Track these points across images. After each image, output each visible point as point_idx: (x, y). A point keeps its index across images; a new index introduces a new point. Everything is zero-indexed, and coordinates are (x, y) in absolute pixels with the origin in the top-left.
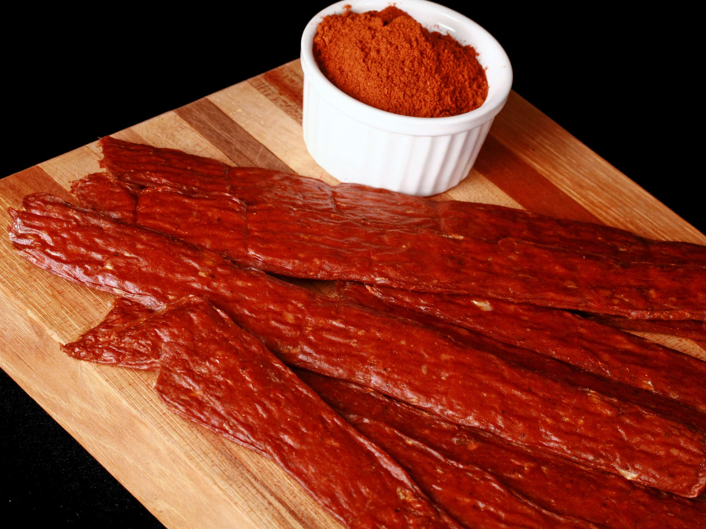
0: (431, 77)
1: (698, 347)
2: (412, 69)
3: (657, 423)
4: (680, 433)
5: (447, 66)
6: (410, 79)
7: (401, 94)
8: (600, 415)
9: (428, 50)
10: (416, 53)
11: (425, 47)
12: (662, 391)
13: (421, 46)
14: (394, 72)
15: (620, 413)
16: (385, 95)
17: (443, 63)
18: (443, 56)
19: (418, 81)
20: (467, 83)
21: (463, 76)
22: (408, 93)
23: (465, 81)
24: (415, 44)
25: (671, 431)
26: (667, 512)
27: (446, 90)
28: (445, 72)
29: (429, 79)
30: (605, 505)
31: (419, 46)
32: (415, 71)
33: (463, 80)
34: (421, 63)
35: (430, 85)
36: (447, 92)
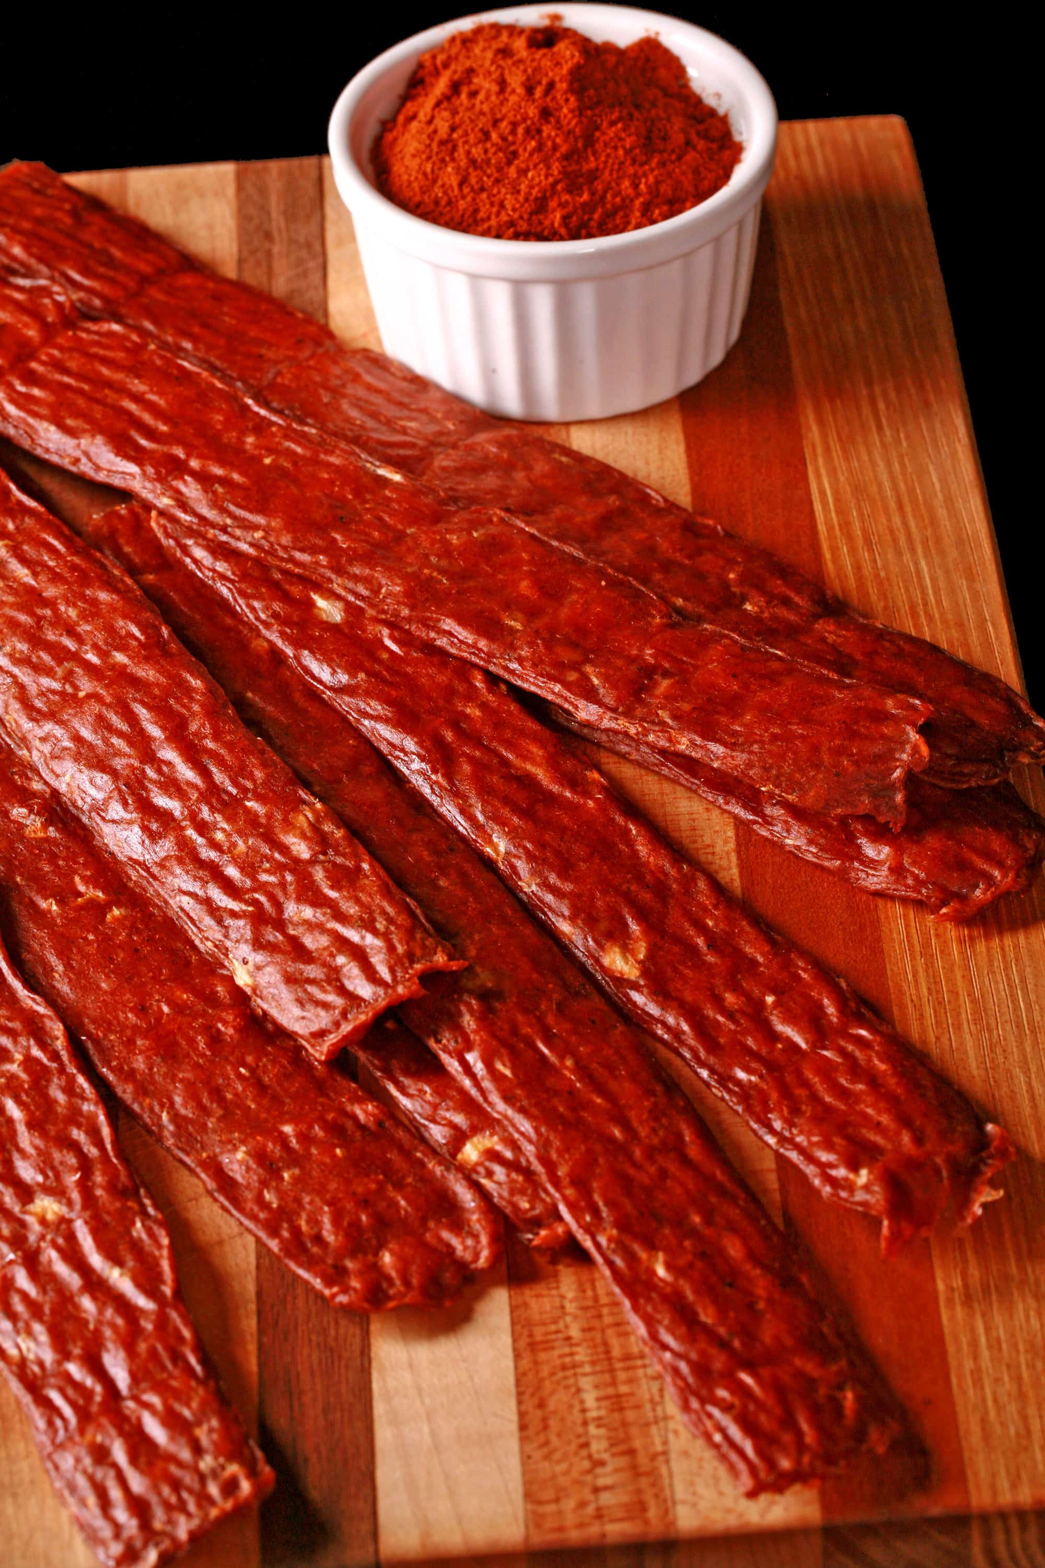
0: (541, 166)
1: (731, 833)
2: (510, 138)
3: (363, 897)
4: (387, 928)
5: (608, 156)
6: (490, 155)
7: (454, 181)
8: (284, 849)
9: (565, 110)
10: (532, 111)
11: (562, 102)
12: (513, 868)
13: (554, 99)
14: (466, 134)
15: (321, 857)
16: (425, 174)
17: (599, 146)
18: (604, 133)
19: (509, 163)
20: (638, 203)
21: (636, 186)
22: (473, 181)
23: (638, 195)
24: (538, 92)
25: (373, 920)
26: (244, 1065)
27: (566, 197)
28: (593, 165)
29: (535, 166)
30: (142, 1010)
31: (548, 99)
32: (514, 143)
33: (630, 191)
34: (533, 132)
35: (533, 178)
36: (567, 202)
